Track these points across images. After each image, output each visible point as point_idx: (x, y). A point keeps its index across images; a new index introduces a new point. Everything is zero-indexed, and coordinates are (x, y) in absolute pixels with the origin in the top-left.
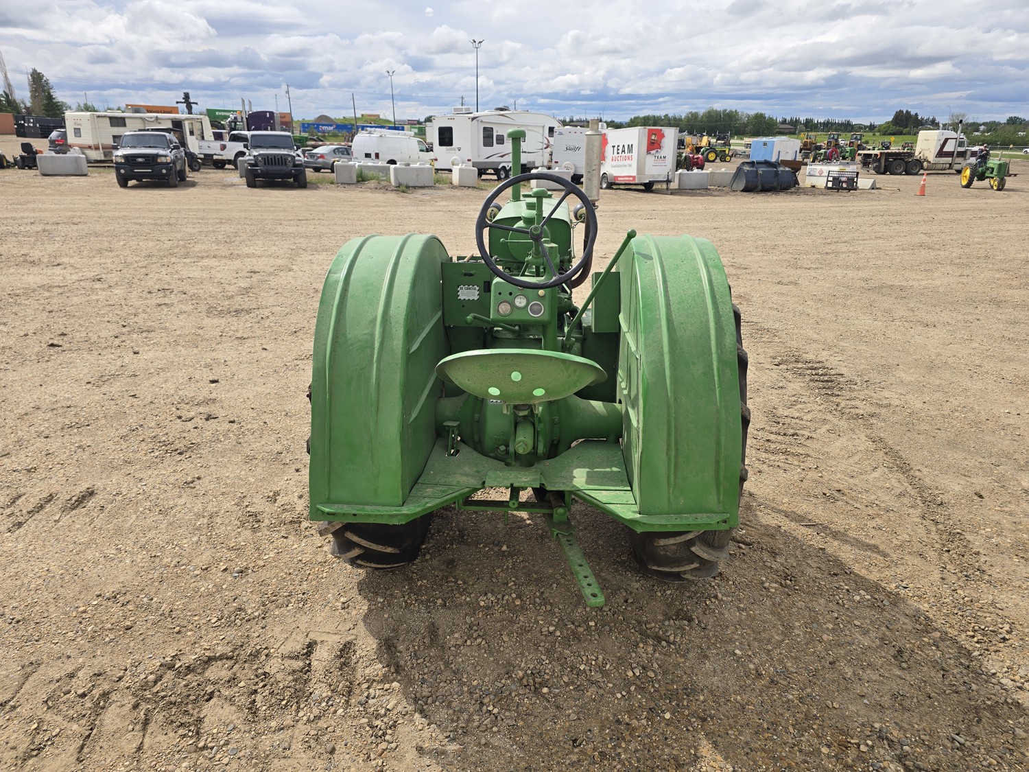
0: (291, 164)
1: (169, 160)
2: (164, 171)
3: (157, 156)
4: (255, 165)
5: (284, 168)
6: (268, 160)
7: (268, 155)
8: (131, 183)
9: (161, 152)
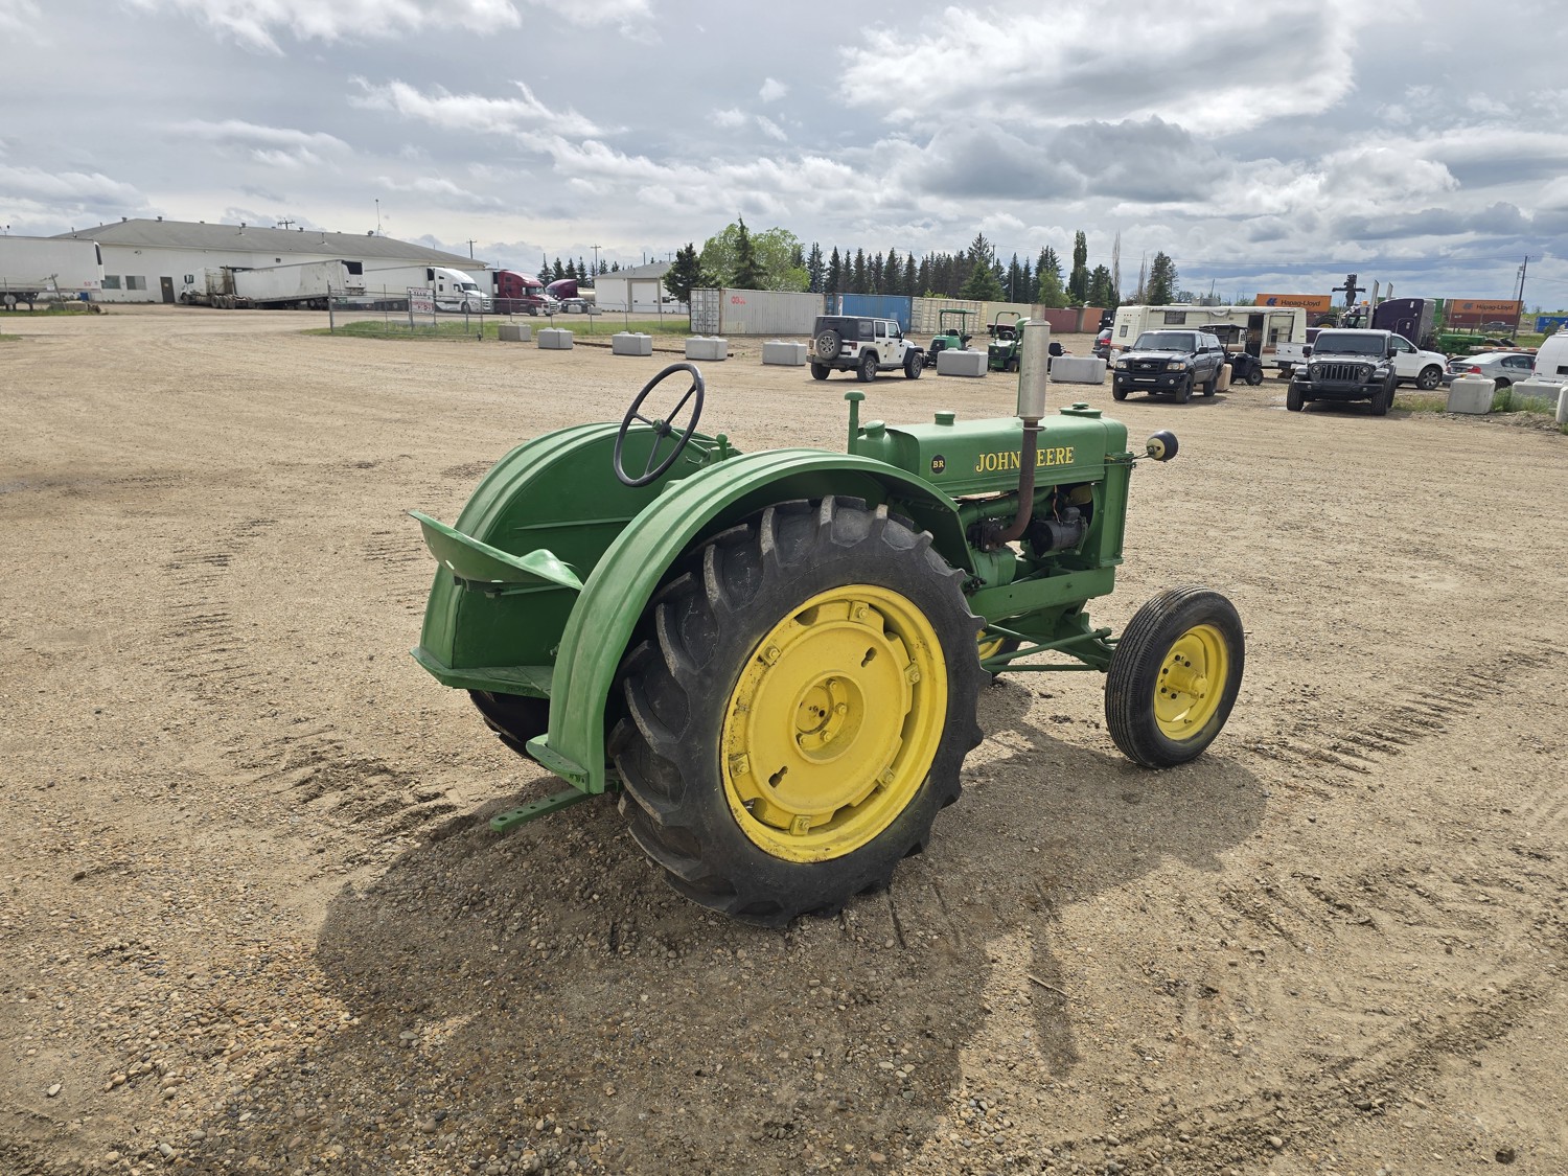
0: (1366, 378)
1: (1183, 366)
2: (1172, 382)
3: (1169, 361)
4: (1307, 378)
5: (1352, 384)
6: (1328, 371)
7: (1330, 364)
8: (1130, 396)
9: (1177, 356)
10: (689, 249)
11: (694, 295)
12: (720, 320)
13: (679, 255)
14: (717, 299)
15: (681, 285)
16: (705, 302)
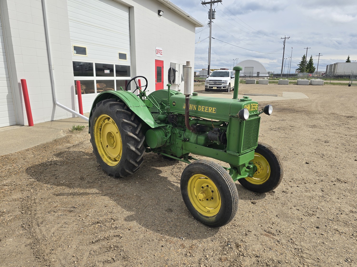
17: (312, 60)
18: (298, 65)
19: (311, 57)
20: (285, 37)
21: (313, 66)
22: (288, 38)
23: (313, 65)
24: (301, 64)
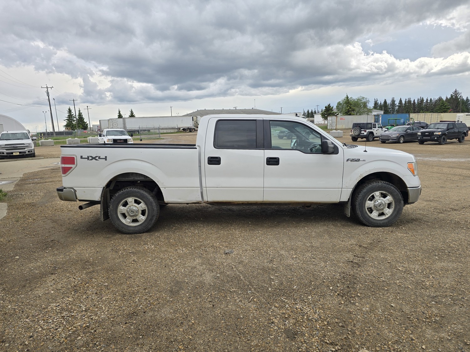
10: (329, 105)
11: (329, 118)
12: (336, 125)
13: (326, 107)
14: (335, 119)
15: (326, 116)
16: (332, 120)
17: (81, 113)
18: (64, 120)
19: (79, 111)
20: (47, 87)
21: (85, 122)
22: (51, 88)
23: (84, 120)
24: (68, 118)
